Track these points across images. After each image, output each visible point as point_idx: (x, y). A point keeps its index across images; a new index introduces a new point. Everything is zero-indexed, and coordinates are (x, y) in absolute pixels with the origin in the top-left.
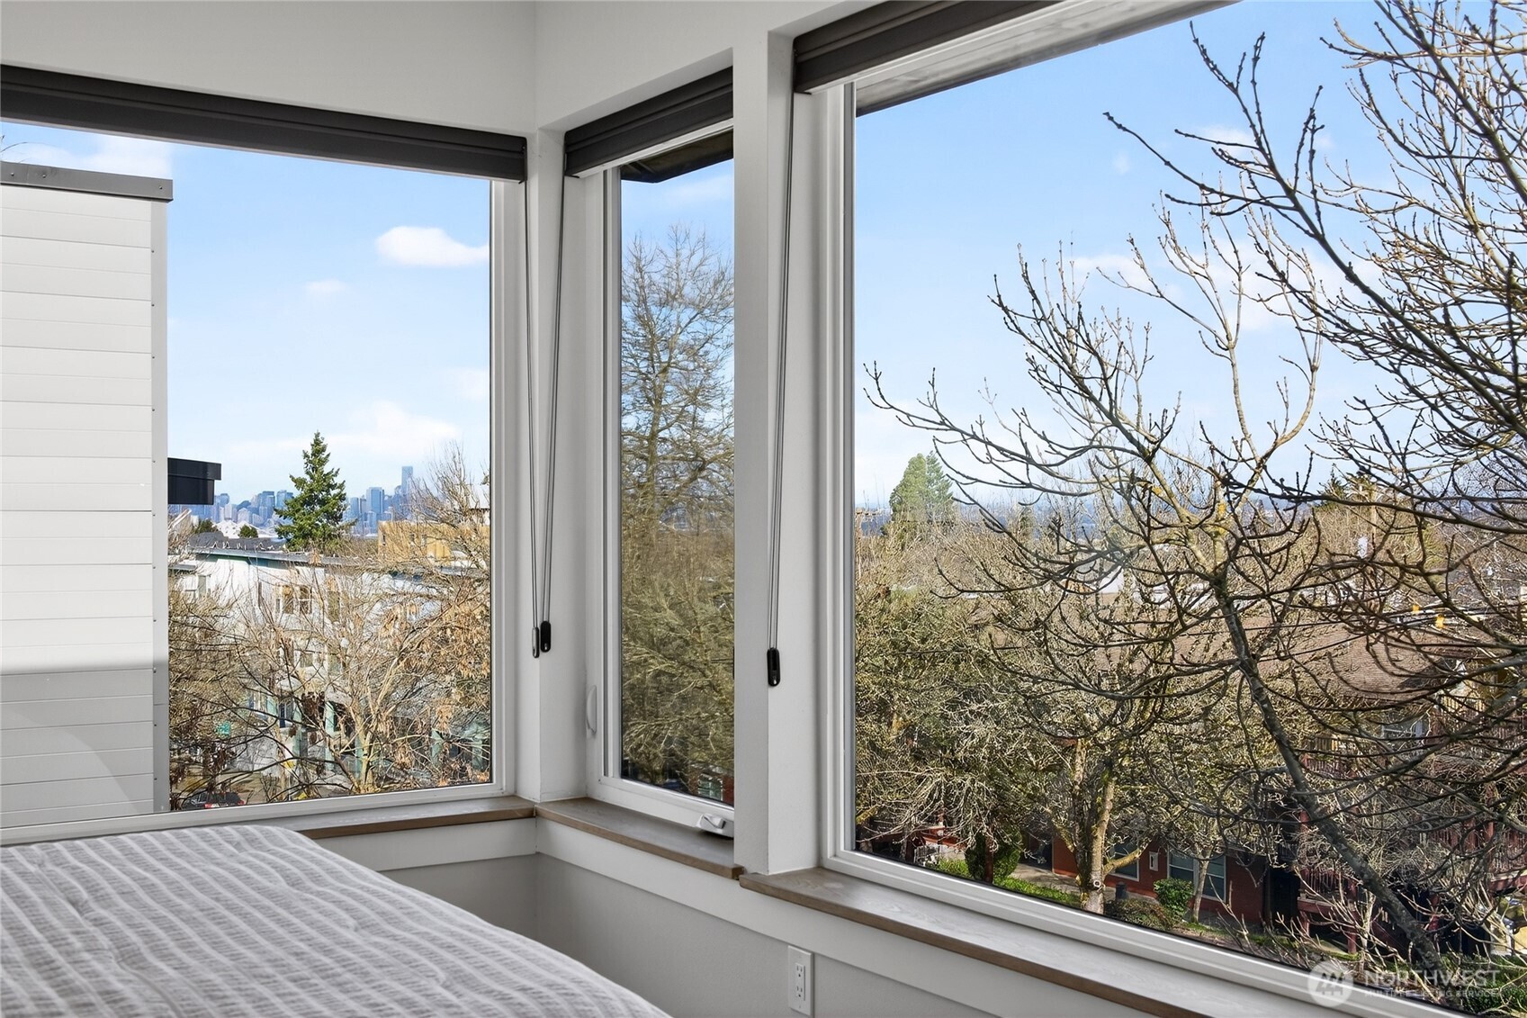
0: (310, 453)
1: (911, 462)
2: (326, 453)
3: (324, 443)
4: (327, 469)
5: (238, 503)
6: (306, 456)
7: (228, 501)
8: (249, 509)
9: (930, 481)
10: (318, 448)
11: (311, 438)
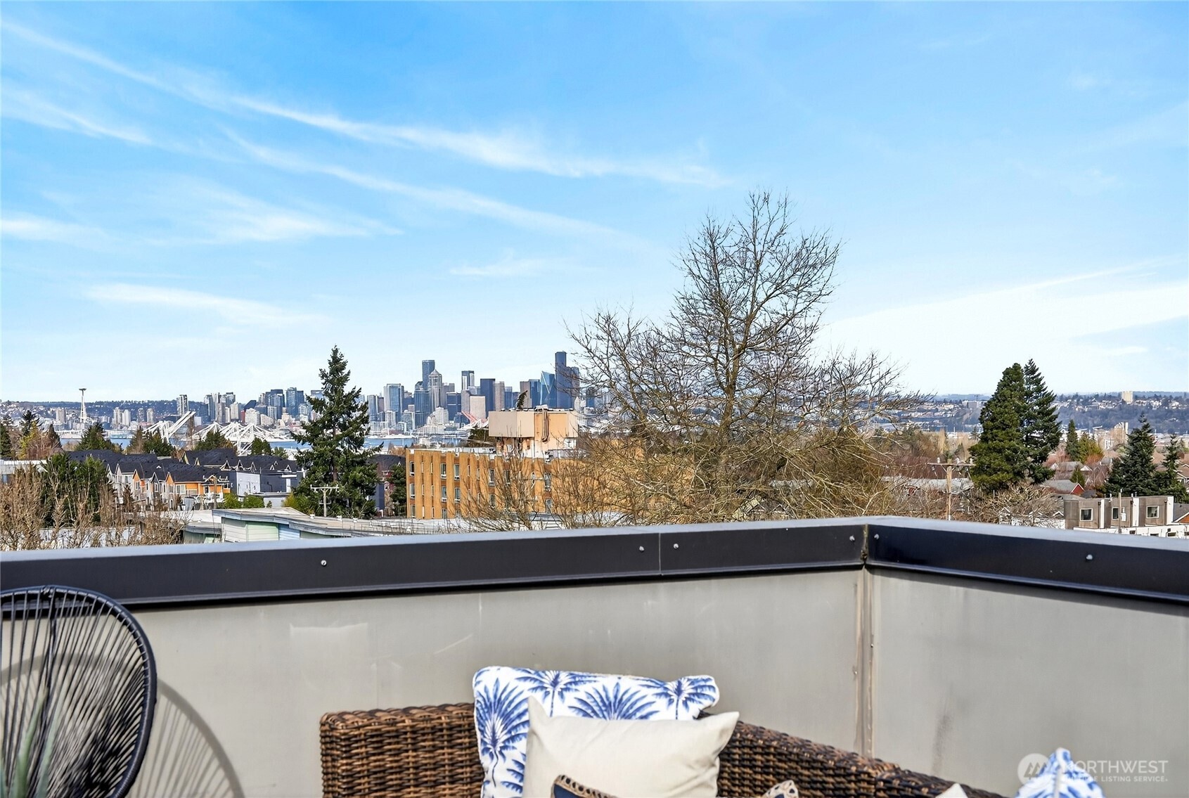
0: (328, 371)
1: (1006, 373)
2: (345, 372)
3: (344, 359)
4: (347, 389)
5: (245, 402)
6: (323, 375)
7: (234, 401)
8: (258, 409)
9: (1029, 394)
10: (337, 364)
11: (328, 356)
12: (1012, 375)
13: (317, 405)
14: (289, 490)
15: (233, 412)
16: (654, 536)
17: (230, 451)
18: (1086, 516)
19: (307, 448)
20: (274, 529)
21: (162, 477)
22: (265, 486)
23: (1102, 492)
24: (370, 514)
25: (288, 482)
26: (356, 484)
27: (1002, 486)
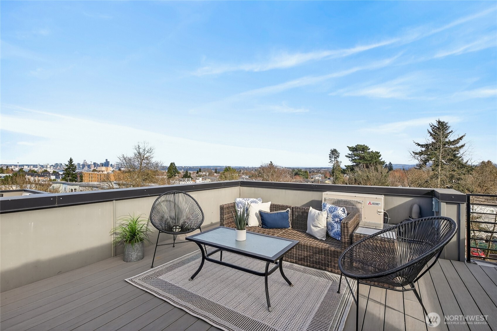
2: (72, 161)
3: (72, 159)
4: (73, 163)
5: (51, 165)
6: (68, 161)
8: (53, 166)
9: (174, 166)
11: (70, 159)
12: (172, 164)
13: (67, 166)
14: (61, 178)
15: (49, 166)
16: (223, 183)
17: (49, 173)
18: (181, 180)
19: (65, 172)
20: (62, 184)
21: (36, 176)
22: (56, 178)
23: (183, 178)
24: (76, 182)
25: (61, 177)
26: (73, 177)
27: (170, 177)
